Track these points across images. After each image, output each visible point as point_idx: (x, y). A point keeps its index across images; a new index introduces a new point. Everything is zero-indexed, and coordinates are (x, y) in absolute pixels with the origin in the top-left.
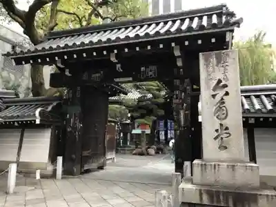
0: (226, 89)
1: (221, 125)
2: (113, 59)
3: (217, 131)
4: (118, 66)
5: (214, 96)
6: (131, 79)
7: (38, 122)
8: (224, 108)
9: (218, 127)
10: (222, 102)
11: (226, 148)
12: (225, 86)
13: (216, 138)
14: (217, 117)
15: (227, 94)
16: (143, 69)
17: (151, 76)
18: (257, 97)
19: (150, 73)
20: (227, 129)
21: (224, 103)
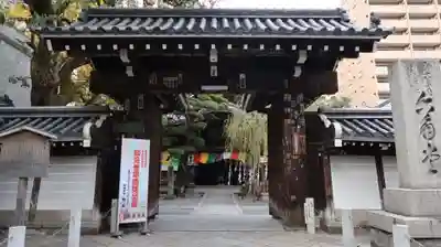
0: (431, 104)
1: (429, 145)
2: (214, 58)
3: (425, 152)
4: (214, 68)
5: (418, 111)
6: (226, 88)
7: (87, 143)
8: (431, 125)
9: (426, 148)
10: (428, 118)
11: (435, 172)
12: (429, 100)
13: (423, 161)
14: (425, 137)
15: (432, 109)
16: (242, 76)
20: (435, 150)
21: (430, 119)
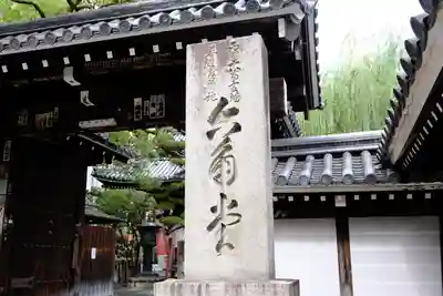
0: (235, 119)
1: (223, 196)
2: (69, 78)
3: (213, 210)
4: (84, 94)
5: (210, 135)
8: (230, 159)
9: (216, 201)
10: (227, 145)
11: (232, 247)
12: (234, 112)
13: (210, 227)
14: (216, 179)
15: (237, 128)
16: (137, 101)
17: (153, 115)
18: (356, 154)
19: (153, 110)
20: (235, 205)
21: (230, 148)
